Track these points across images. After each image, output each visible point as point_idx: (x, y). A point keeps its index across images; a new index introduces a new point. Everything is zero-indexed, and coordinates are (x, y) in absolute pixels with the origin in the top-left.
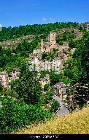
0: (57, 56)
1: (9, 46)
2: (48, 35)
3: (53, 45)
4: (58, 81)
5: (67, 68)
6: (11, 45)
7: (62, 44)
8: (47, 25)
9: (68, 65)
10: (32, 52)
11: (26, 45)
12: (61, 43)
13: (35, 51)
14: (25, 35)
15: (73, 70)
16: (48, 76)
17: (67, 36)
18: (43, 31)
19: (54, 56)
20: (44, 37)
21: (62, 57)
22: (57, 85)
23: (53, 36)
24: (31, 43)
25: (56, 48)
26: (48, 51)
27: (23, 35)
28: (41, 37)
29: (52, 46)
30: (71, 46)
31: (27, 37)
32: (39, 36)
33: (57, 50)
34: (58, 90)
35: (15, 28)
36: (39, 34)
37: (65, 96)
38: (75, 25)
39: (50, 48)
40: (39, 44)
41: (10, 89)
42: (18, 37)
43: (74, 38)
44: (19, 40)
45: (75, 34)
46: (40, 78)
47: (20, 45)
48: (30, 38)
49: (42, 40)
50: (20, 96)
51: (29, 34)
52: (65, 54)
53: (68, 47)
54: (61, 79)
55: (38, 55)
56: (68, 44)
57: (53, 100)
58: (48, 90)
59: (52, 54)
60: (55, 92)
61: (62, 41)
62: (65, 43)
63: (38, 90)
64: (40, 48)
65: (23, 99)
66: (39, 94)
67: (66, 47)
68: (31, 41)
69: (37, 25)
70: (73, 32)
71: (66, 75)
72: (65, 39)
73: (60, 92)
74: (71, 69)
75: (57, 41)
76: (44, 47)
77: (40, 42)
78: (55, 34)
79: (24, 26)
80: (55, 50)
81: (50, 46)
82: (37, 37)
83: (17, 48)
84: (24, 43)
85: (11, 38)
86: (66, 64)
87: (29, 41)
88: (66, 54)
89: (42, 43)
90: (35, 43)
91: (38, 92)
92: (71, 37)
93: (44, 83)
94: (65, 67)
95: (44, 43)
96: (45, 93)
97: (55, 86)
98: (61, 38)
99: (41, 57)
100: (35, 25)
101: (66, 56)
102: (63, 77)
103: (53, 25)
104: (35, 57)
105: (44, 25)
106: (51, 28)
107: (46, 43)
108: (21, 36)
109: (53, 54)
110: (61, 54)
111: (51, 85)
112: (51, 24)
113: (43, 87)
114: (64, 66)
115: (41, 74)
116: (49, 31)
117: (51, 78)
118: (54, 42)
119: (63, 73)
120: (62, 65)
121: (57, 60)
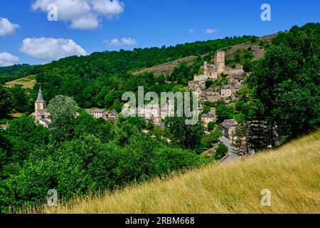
0: (227, 83)
1: (162, 72)
2: (214, 54)
3: (221, 68)
4: (228, 118)
5: (240, 100)
6: (165, 71)
7: (234, 67)
8: (213, 41)
9: (242, 95)
10: (192, 79)
11: (183, 69)
12: (232, 65)
13: (196, 78)
14: (183, 56)
15: (248, 103)
16: (213, 110)
17: (242, 55)
18: (207, 49)
19: (223, 83)
20: (209, 59)
21: (233, 84)
22: (225, 123)
23: (220, 56)
24: (190, 67)
25: (225, 73)
26: (214, 76)
27: (180, 56)
28: (205, 59)
29: (219, 70)
30: (246, 69)
31: (186, 59)
32: (202, 56)
33: (227, 75)
34: (227, 130)
35: (171, 48)
36: (202, 54)
37: (236, 138)
38: (253, 40)
39: (216, 73)
40: (202, 67)
41: (163, 128)
42: (175, 59)
43: (251, 57)
44: (175, 64)
45: (253, 53)
46: (203, 113)
47: (176, 70)
48: (189, 60)
49: (205, 63)
50: (175, 136)
51: (189, 55)
52: (237, 80)
53: (242, 71)
54: (231, 115)
55: (200, 83)
56: (242, 67)
57: (219, 143)
58: (213, 129)
59: (219, 81)
60: (223, 132)
61: (234, 63)
62: (238, 65)
63: (198, 129)
64: (203, 74)
65: (179, 141)
66: (201, 134)
67: (239, 71)
68: (191, 64)
69: (200, 42)
70: (249, 49)
71: (239, 108)
72: (237, 60)
73: (230, 132)
74: (246, 102)
75: (227, 63)
76: (208, 71)
77: (203, 65)
78: (223, 54)
79: (182, 45)
80: (223, 76)
81: (216, 70)
82: (199, 59)
83: (172, 75)
84: (182, 67)
85: (165, 61)
86: (239, 94)
87: (188, 65)
88: (239, 81)
89: (205, 67)
90: (196, 67)
91: (199, 132)
92: (246, 57)
93: (208, 120)
94: (238, 99)
95: (208, 67)
96: (209, 133)
97: (224, 124)
98: (232, 58)
99: (204, 86)
100: (196, 42)
101: (239, 84)
102: (235, 112)
103: (222, 41)
104: (196, 85)
105: (209, 41)
106: (219, 45)
107: (211, 66)
108: (178, 58)
109: (221, 81)
110: (231, 80)
111: (217, 122)
112: (219, 39)
113: (206, 126)
114: (236, 96)
115: (204, 108)
116: (215, 50)
117: (217, 112)
118: (222, 65)
119: (234, 106)
120: (233, 95)
121: (226, 89)
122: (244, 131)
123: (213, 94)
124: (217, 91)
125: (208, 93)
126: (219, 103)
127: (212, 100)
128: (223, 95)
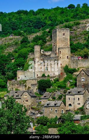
0: (75, 85)
2: (51, 34)
3: (65, 58)
8: (49, 11)
10: (15, 76)
13: (21, 76)
18: (39, 25)
19: (68, 84)
20: (41, 41)
21: (86, 86)
23: (62, 37)
24: (10, 55)
25: (72, 67)
28: (36, 40)
29: (61, 61)
32: (31, 37)
33: (74, 70)
36: (31, 32)
40: (31, 56)
49: (37, 48)
51: (7, 34)
55: (28, 85)
59: (62, 80)
61: (86, 49)
68: (11, 50)
69: (26, 12)
75: (74, 49)
77: (32, 51)
78: (67, 33)
80: (69, 71)
82: (24, 41)
89: (37, 55)
90: (19, 56)
95: (42, 55)
99: (35, 90)
100: (19, 12)
103: (63, 11)
104: (22, 89)
105: (41, 11)
106: (59, 18)
107: (48, 53)
109: (65, 81)
110: (83, 79)
112: (57, 8)
115: (38, 130)
116: (52, 26)
118: (66, 52)
121: (74, 95)
123: (52, 103)
124: (60, 98)
125: (44, 102)
126: (62, 120)
127: (51, 114)
128: (70, 105)
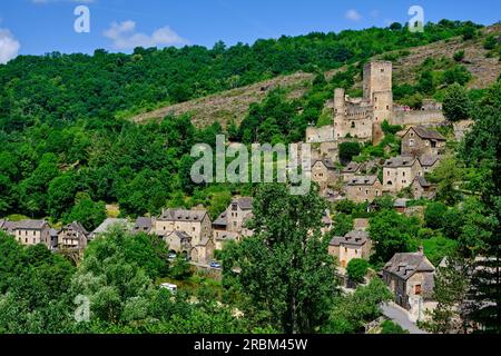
0: (399, 152)
1: (216, 115)
2: (362, 70)
3: (383, 108)
4: (403, 248)
5: (437, 198)
6: (224, 113)
7: (417, 106)
8: (359, 33)
9: (440, 186)
10: (302, 136)
11: (277, 109)
12: (412, 100)
13: (312, 135)
14: (276, 73)
15: (460, 206)
16: (361, 227)
17: (438, 74)
18: (343, 55)
19: (387, 151)
20: (346, 81)
21: (416, 154)
22: (397, 263)
23: (380, 76)
24: (296, 103)
25: (394, 122)
26: (363, 131)
27: (268, 72)
28: (337, 79)
29: (377, 113)
30: (455, 113)
31: (284, 80)
32: (329, 75)
33: (398, 128)
34: (401, 283)
35: (238, 50)
36: (329, 68)
37: (432, 306)
38: (469, 32)
39: (369, 123)
40: (328, 105)
41: (219, 276)
42: (251, 82)
43: (464, 80)
44: (253, 95)
45: (469, 68)
46: (333, 233)
47: (255, 112)
48: (293, 84)
49: (339, 92)
50: (257, 299)
51: (292, 70)
52: (427, 143)
53: (440, 117)
54: (412, 240)
55: (324, 150)
56: (439, 105)
57: (381, 320)
58: (362, 281)
59: (377, 143)
60: (392, 289)
61: (418, 95)
62: (428, 102)
63: (322, 280)
64: (332, 123)
65: (266, 313)
66: (329, 294)
67: (432, 116)
68: (298, 95)
69: (322, 36)
70: (458, 58)
71: (433, 223)
72: (427, 88)
73: (410, 288)
74: (452, 202)
75: (398, 94)
76: (346, 116)
77: (331, 97)
78: (388, 68)
79: (272, 42)
80: (390, 130)
81: (369, 113)
82: (319, 81)
83: (243, 125)
84: (272, 103)
85: (224, 86)
86: (433, 181)
87: (289, 99)
88: (433, 144)
89: (338, 104)
90: (311, 104)
91: (324, 288)
92: (450, 79)
93: (346, 255)
94: (431, 195)
95: (346, 103)
96: (352, 291)
97: (392, 265)
98: (412, 83)
99: (334, 158)
100: (312, 36)
101: (433, 152)
102: (423, 231)
103: (381, 34)
105: (346, 33)
106: (375, 45)
107: (355, 101)
108: (260, 77)
109: (383, 144)
110: (411, 143)
111: (374, 260)
112: (373, 29)
113: (342, 271)
114: (426, 188)
115: (337, 220)
116: (362, 56)
117: (375, 233)
118: (386, 99)
119: (421, 216)
120: (417, 184)
121: (396, 168)
122: (457, 287)
123: (361, 179)
124: (373, 171)
125: (348, 177)
126: (377, 206)
127: (358, 196)
128: (390, 183)
